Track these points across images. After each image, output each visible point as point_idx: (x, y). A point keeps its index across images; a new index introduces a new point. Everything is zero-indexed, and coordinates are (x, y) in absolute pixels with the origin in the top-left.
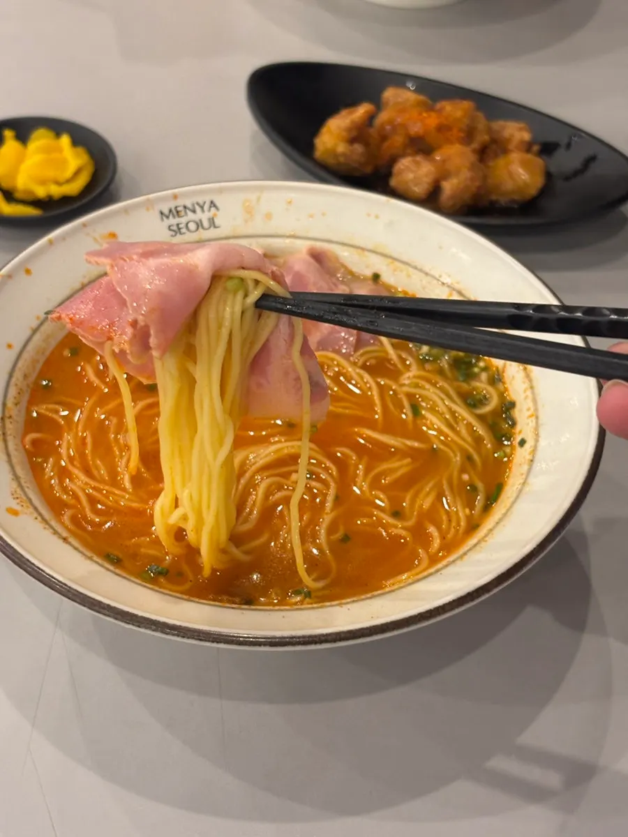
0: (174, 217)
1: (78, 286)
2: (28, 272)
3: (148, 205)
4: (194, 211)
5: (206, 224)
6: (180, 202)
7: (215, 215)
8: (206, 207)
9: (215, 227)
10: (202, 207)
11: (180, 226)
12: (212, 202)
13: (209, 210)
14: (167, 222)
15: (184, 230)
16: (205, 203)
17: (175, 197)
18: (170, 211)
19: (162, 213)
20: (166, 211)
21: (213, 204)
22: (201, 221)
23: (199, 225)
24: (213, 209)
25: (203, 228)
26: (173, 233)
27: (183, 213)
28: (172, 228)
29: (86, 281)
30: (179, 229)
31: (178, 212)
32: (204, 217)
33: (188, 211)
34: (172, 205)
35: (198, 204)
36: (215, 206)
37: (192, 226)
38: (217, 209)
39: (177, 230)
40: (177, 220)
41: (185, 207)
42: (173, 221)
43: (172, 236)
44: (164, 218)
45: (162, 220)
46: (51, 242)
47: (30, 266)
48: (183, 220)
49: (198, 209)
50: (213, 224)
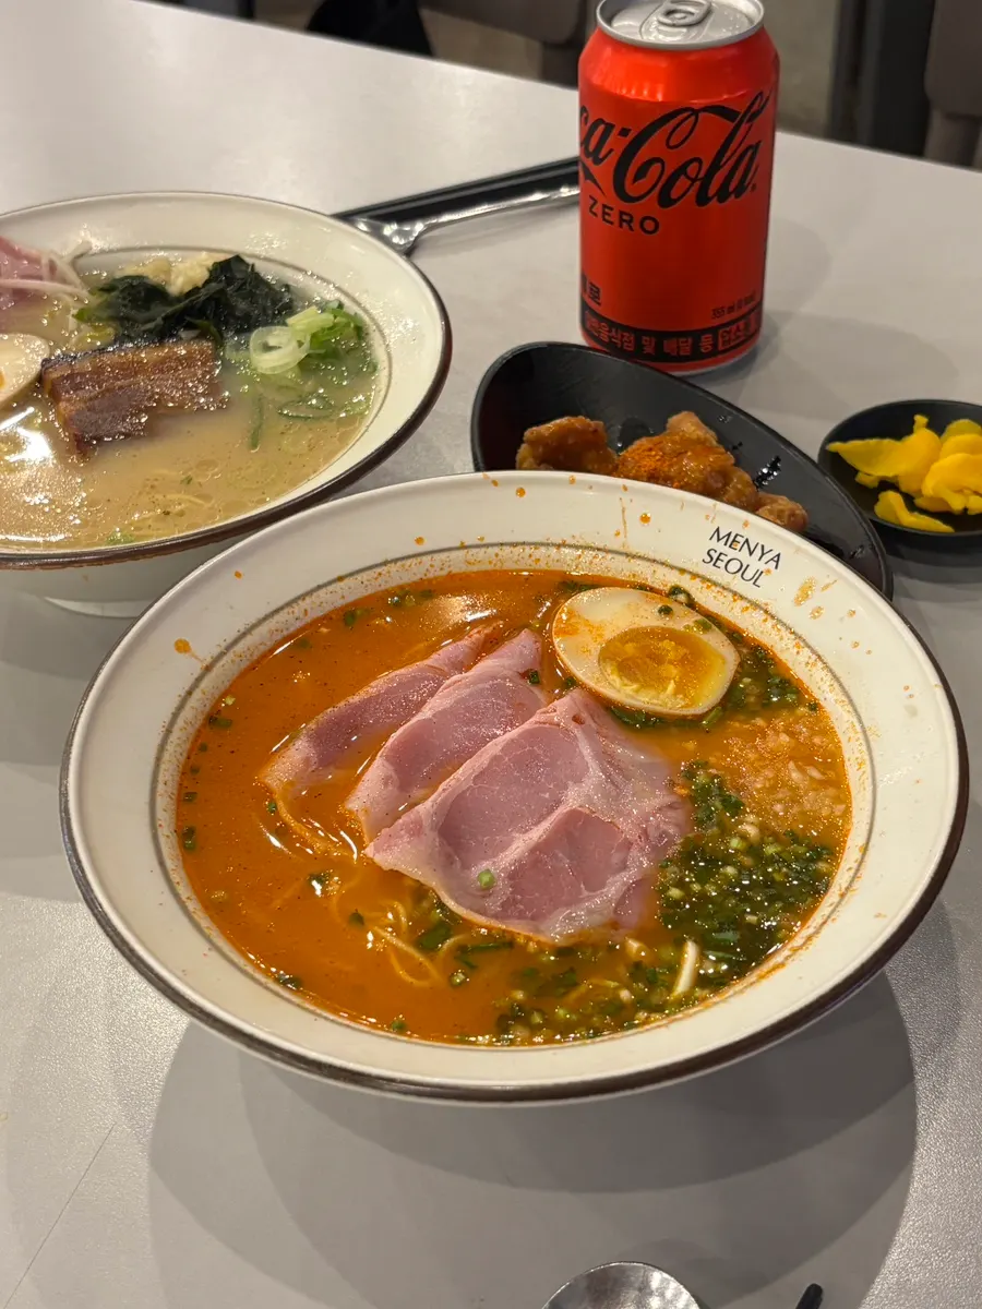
0: (726, 543)
2: (521, 492)
3: (711, 513)
4: (751, 552)
5: (748, 575)
6: (746, 533)
7: (768, 572)
8: (768, 557)
9: (755, 584)
10: (763, 554)
11: (722, 557)
12: (778, 555)
13: (767, 562)
14: (714, 544)
15: (721, 564)
16: (769, 551)
17: (746, 525)
18: (729, 535)
20: (723, 533)
21: (777, 559)
22: (748, 566)
23: (742, 569)
24: (772, 565)
25: (742, 576)
26: (708, 559)
27: (738, 546)
28: (712, 553)
29: (570, 541)
30: (718, 559)
31: (734, 541)
32: (755, 564)
33: (746, 545)
34: (735, 529)
35: (763, 547)
36: (777, 562)
37: (734, 566)
38: (777, 567)
39: (714, 559)
40: (726, 549)
41: (746, 542)
42: (721, 547)
43: (704, 562)
44: (715, 538)
45: (711, 538)
46: (572, 481)
47: (528, 489)
48: (731, 553)
49: (758, 552)
50: (755, 581)
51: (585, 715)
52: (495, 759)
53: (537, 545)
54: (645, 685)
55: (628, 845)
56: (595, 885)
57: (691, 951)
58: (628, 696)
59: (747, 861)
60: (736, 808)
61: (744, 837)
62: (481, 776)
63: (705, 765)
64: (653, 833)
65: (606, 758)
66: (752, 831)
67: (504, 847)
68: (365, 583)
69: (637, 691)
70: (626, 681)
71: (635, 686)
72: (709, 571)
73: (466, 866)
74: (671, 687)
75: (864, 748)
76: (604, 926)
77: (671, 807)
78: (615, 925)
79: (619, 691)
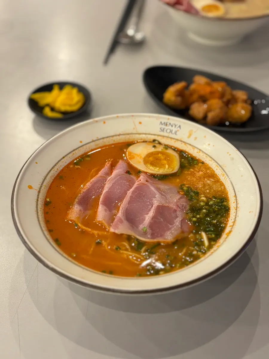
0: (164, 125)
1: (118, 133)
2: (104, 123)
3: (158, 118)
4: (172, 126)
5: (173, 132)
6: (169, 121)
7: (178, 130)
8: (177, 126)
9: (176, 134)
10: (175, 126)
13: (177, 128)
14: (161, 126)
15: (165, 131)
16: (177, 125)
17: (168, 119)
18: (164, 123)
19: (161, 123)
20: (163, 123)
21: (180, 127)
22: (172, 130)
23: (171, 131)
24: (179, 129)
25: (172, 133)
27: (168, 125)
28: (162, 129)
29: (122, 133)
30: (164, 130)
31: (166, 124)
32: (174, 129)
34: (166, 121)
35: (175, 124)
37: (168, 131)
38: (180, 128)
39: (163, 130)
41: (170, 124)
42: (163, 126)
43: (160, 131)
44: (161, 125)
45: (160, 125)
46: (118, 117)
47: (106, 121)
48: (166, 128)
49: (174, 126)
50: (176, 133)
51: (148, 180)
52: (131, 197)
53: (113, 136)
54: (160, 168)
55: (175, 211)
56: (172, 223)
57: (203, 234)
58: (157, 171)
59: (207, 207)
60: (197, 194)
61: (203, 201)
62: (129, 203)
63: (184, 185)
64: (180, 206)
65: (158, 189)
66: (204, 199)
67: (144, 219)
68: (71, 157)
69: (159, 170)
70: (155, 168)
71: (158, 168)
72: (162, 133)
73: (137, 227)
74: (167, 166)
75: (222, 171)
76: (181, 233)
77: (181, 198)
78: (183, 232)
79: (154, 171)
